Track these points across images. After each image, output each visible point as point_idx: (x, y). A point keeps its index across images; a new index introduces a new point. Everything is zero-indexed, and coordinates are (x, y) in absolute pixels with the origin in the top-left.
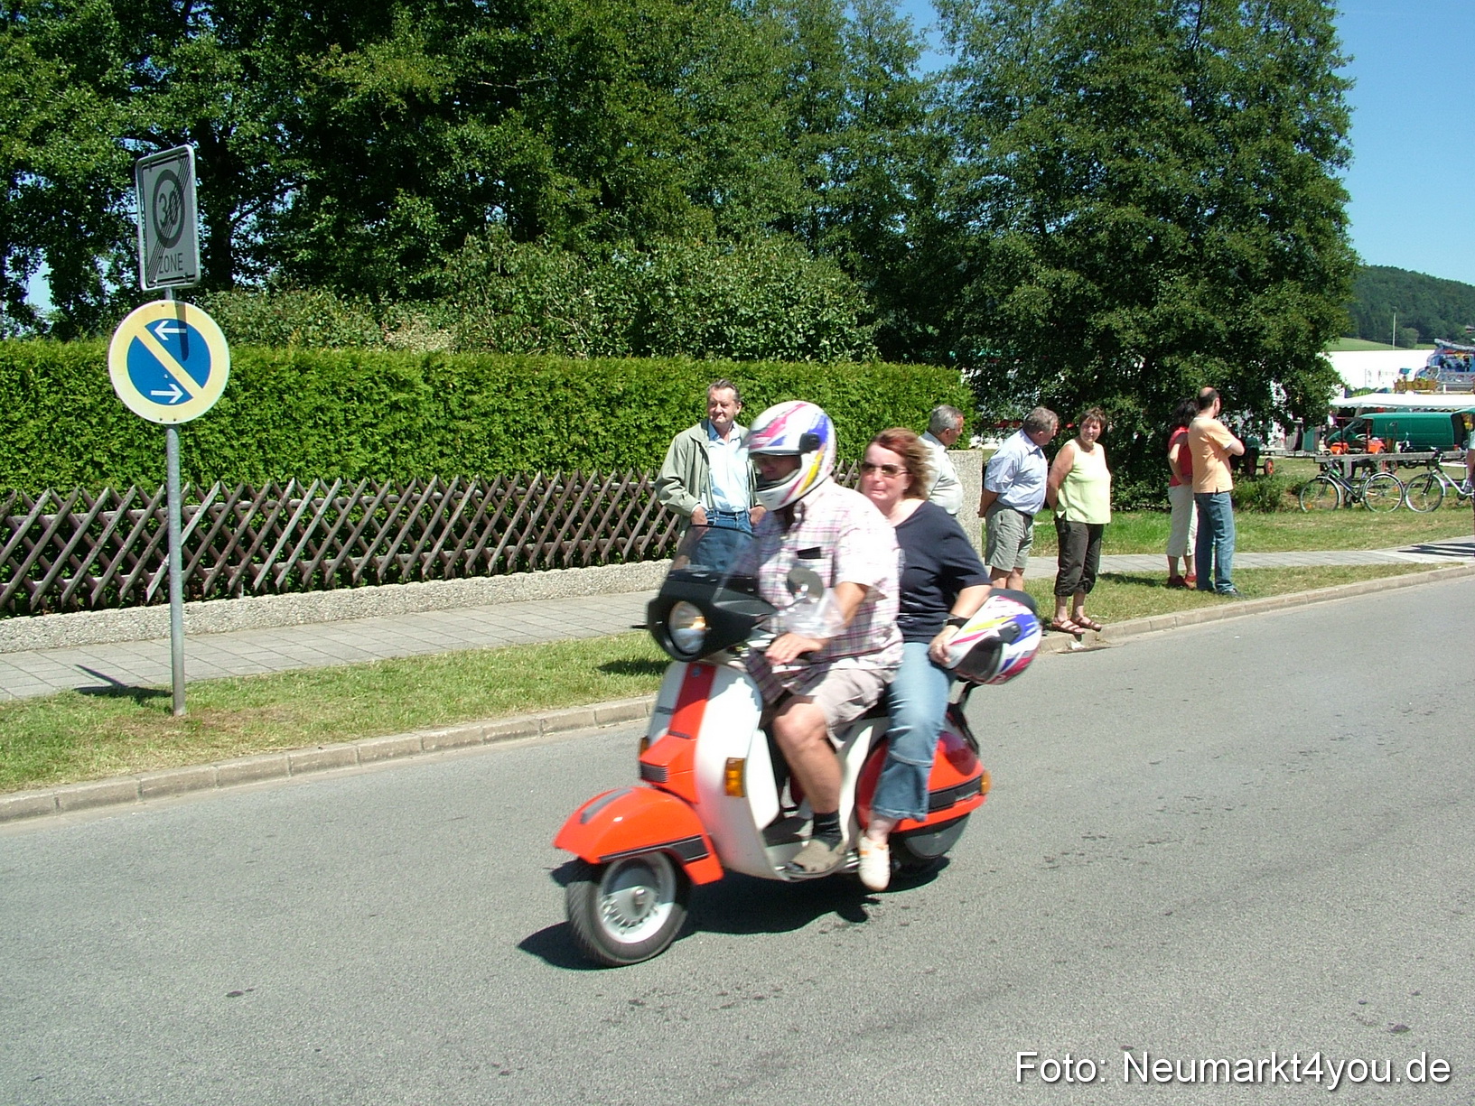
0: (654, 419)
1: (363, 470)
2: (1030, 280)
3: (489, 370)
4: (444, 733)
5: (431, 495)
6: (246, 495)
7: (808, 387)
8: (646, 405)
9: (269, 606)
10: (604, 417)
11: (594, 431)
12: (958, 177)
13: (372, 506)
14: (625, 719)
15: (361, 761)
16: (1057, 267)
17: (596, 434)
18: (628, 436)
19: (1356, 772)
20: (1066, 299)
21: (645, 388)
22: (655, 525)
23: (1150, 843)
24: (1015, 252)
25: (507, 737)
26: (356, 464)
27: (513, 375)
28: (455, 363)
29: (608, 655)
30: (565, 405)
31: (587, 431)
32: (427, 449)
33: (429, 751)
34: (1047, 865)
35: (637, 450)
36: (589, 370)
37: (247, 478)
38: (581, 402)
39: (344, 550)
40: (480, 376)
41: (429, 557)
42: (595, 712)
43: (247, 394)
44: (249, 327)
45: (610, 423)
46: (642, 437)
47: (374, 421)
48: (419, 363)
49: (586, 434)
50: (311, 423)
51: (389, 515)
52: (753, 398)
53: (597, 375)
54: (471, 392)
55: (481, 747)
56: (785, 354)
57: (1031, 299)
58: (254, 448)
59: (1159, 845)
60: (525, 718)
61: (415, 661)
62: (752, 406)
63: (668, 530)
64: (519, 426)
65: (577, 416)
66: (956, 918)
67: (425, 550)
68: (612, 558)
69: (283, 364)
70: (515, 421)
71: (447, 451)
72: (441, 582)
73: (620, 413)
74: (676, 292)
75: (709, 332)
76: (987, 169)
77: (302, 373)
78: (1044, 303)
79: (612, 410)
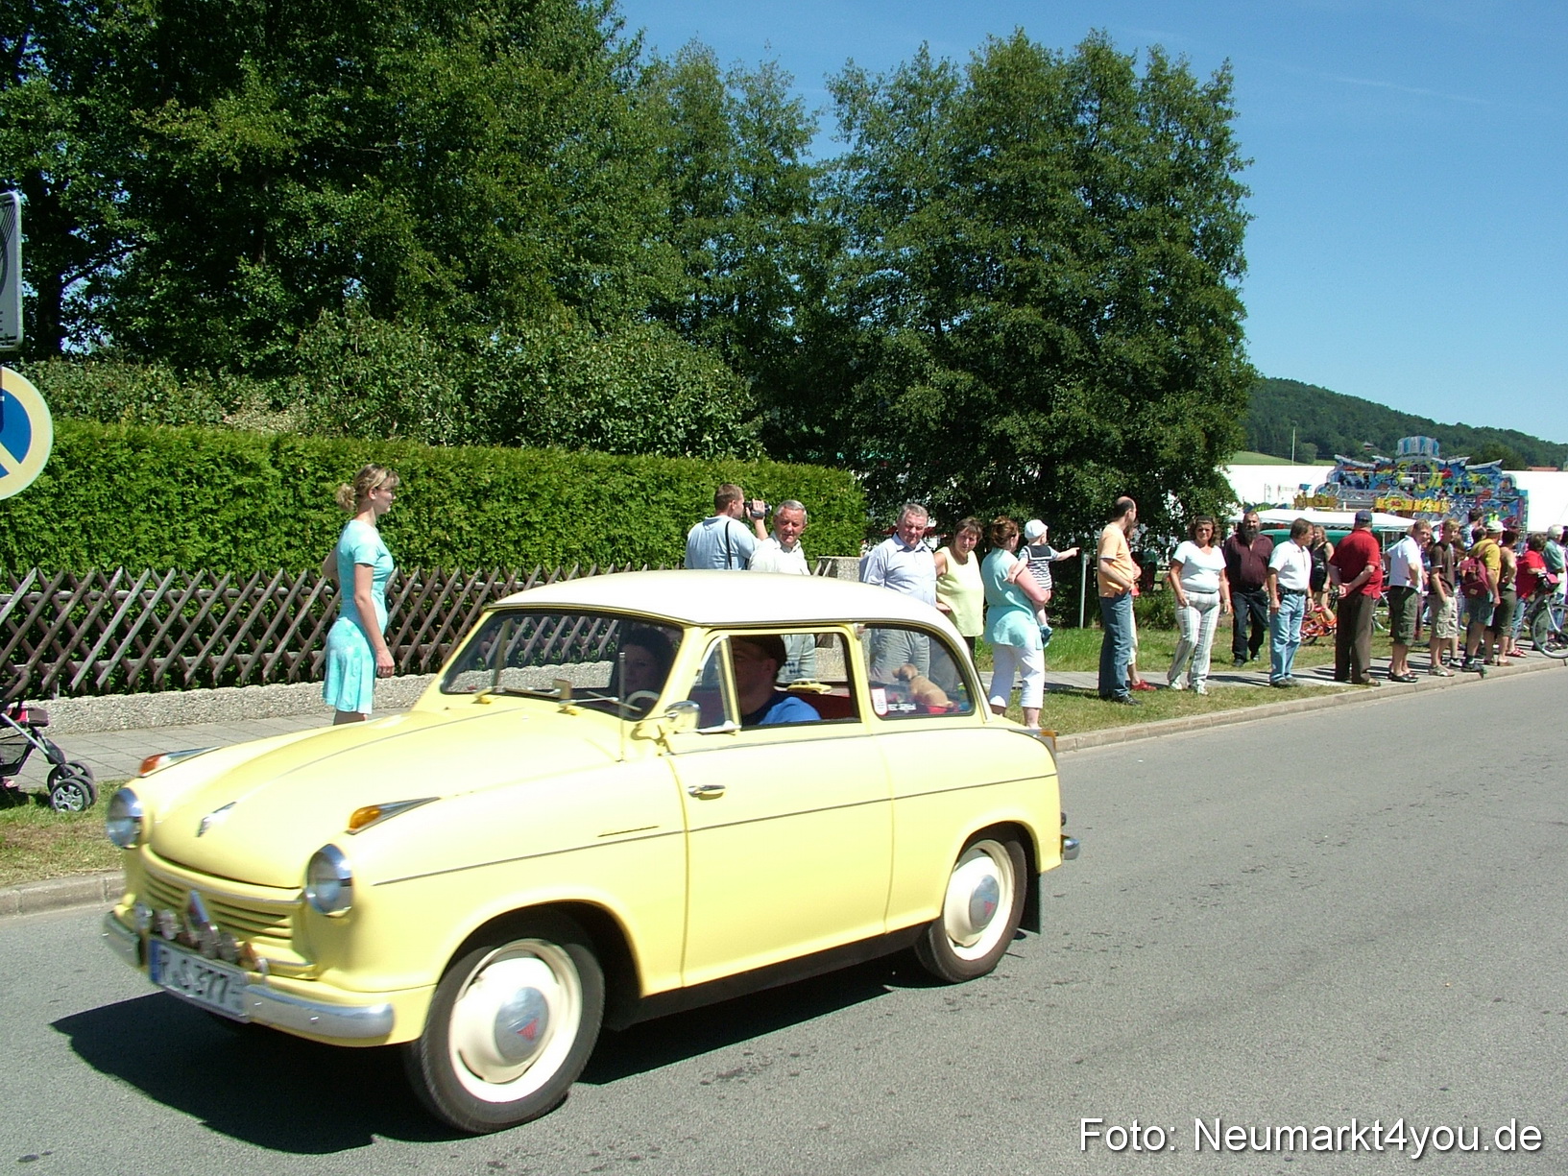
0: (523, 514)
1: (200, 561)
2: (924, 380)
3: (345, 456)
5: (275, 590)
6: (66, 584)
7: (691, 485)
8: (515, 499)
9: (88, 709)
10: (470, 510)
11: (458, 525)
12: (851, 270)
13: (210, 601)
16: (952, 367)
17: (460, 529)
18: (494, 531)
19: (1270, 907)
20: (961, 401)
21: (515, 480)
23: (1057, 983)
24: (909, 351)
26: (193, 554)
28: (307, 446)
30: (427, 496)
31: (450, 526)
32: (272, 539)
34: (947, 1007)
35: (504, 548)
36: (455, 460)
37: (68, 566)
38: (445, 494)
39: (176, 648)
40: (335, 461)
41: (272, 658)
43: (72, 472)
44: (75, 401)
45: (476, 517)
46: (511, 533)
47: (215, 507)
48: (268, 445)
49: (449, 528)
50: (143, 506)
51: (227, 610)
52: (631, 495)
53: (462, 465)
54: (324, 479)
56: (664, 449)
57: (924, 400)
58: (77, 532)
59: (1066, 986)
62: (630, 503)
63: (536, 635)
65: (440, 508)
66: (850, 1067)
67: (266, 650)
69: (115, 441)
71: (295, 542)
72: (284, 686)
73: (487, 506)
74: (549, 379)
75: (584, 423)
76: (881, 263)
77: (135, 452)
78: (938, 405)
79: (478, 503)
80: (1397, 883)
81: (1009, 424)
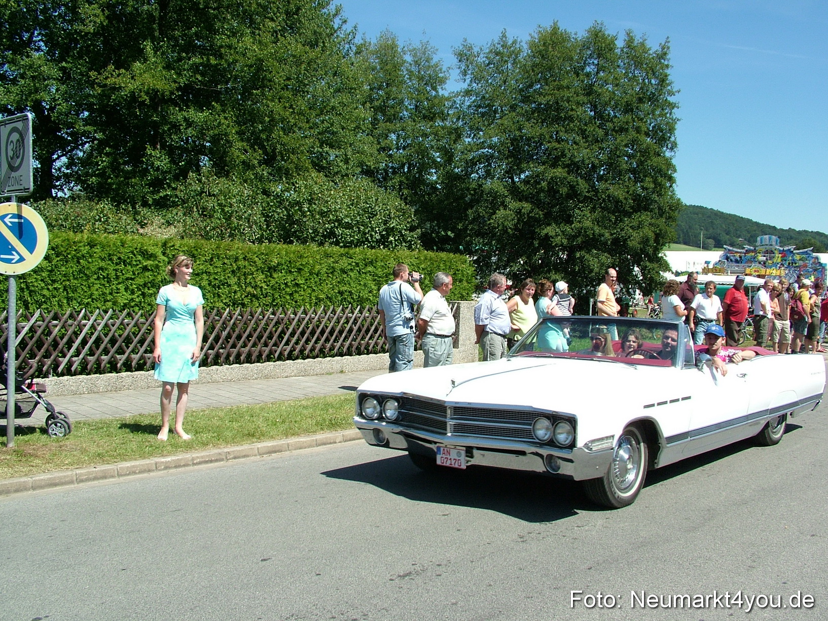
0: (295, 280)
1: (125, 305)
2: (505, 207)
3: (201, 249)
4: (169, 459)
6: (56, 317)
7: (382, 264)
8: (290, 272)
9: (67, 383)
10: (266, 278)
11: (260, 286)
12: (466, 149)
13: (130, 326)
14: (275, 452)
15: (119, 475)
16: (520, 200)
17: (261, 287)
18: (279, 289)
19: (691, 486)
20: (525, 218)
21: (290, 262)
22: (294, 340)
23: (577, 527)
24: (497, 192)
25: (206, 462)
26: (122, 301)
27: (215, 252)
28: (181, 244)
29: (266, 415)
30: (244, 270)
31: (256, 286)
33: (160, 470)
34: (519, 540)
35: (284, 297)
36: (258, 251)
37: (56, 308)
38: (254, 269)
39: (113, 351)
40: (195, 252)
42: (258, 448)
43: (58, 259)
44: (60, 221)
45: (269, 281)
46: (288, 290)
47: (133, 277)
48: (160, 244)
49: (255, 287)
50: (95, 276)
51: (140, 331)
52: (351, 269)
53: (263, 254)
55: (191, 468)
57: (505, 218)
58: (61, 290)
59: (583, 528)
60: (216, 451)
61: (153, 417)
62: (352, 274)
63: (301, 343)
64: (217, 282)
65: (251, 277)
66: (468, 571)
68: (269, 359)
69: (81, 242)
70: (215, 279)
73: (275, 275)
74: (308, 208)
75: (327, 231)
76: (482, 146)
77: (91, 248)
78: (513, 220)
79: (271, 274)
80: (758, 473)
81: (550, 230)
